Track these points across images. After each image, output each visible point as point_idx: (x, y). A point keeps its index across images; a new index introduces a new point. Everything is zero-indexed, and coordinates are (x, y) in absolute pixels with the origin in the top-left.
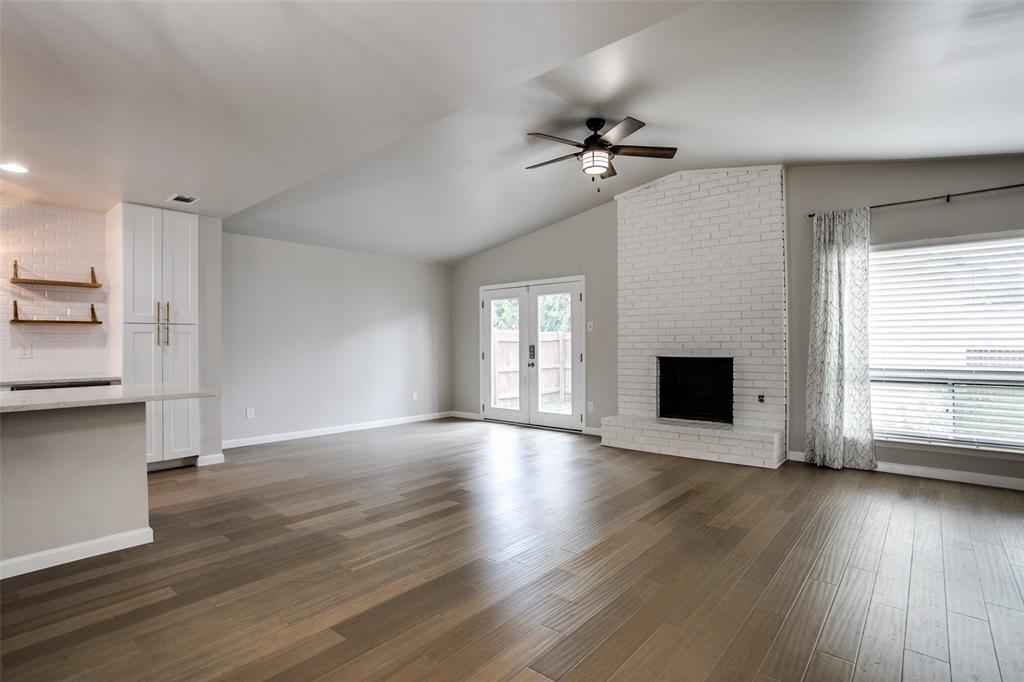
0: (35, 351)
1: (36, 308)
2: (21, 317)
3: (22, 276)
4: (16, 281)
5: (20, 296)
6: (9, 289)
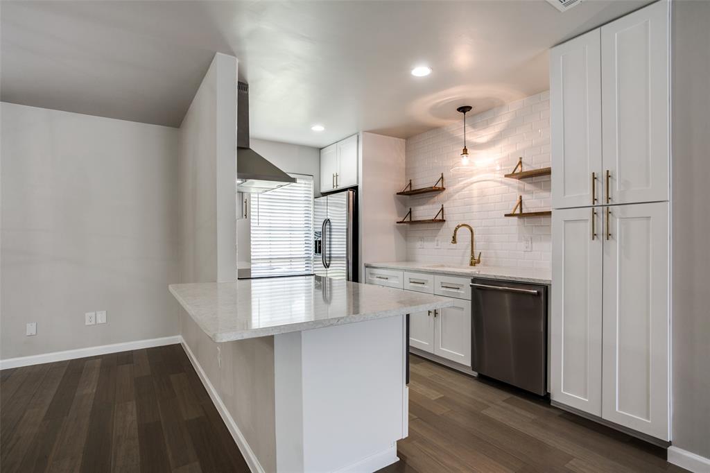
0: (534, 244)
2: (523, 211)
4: (519, 174)
5: (524, 191)
6: (517, 185)
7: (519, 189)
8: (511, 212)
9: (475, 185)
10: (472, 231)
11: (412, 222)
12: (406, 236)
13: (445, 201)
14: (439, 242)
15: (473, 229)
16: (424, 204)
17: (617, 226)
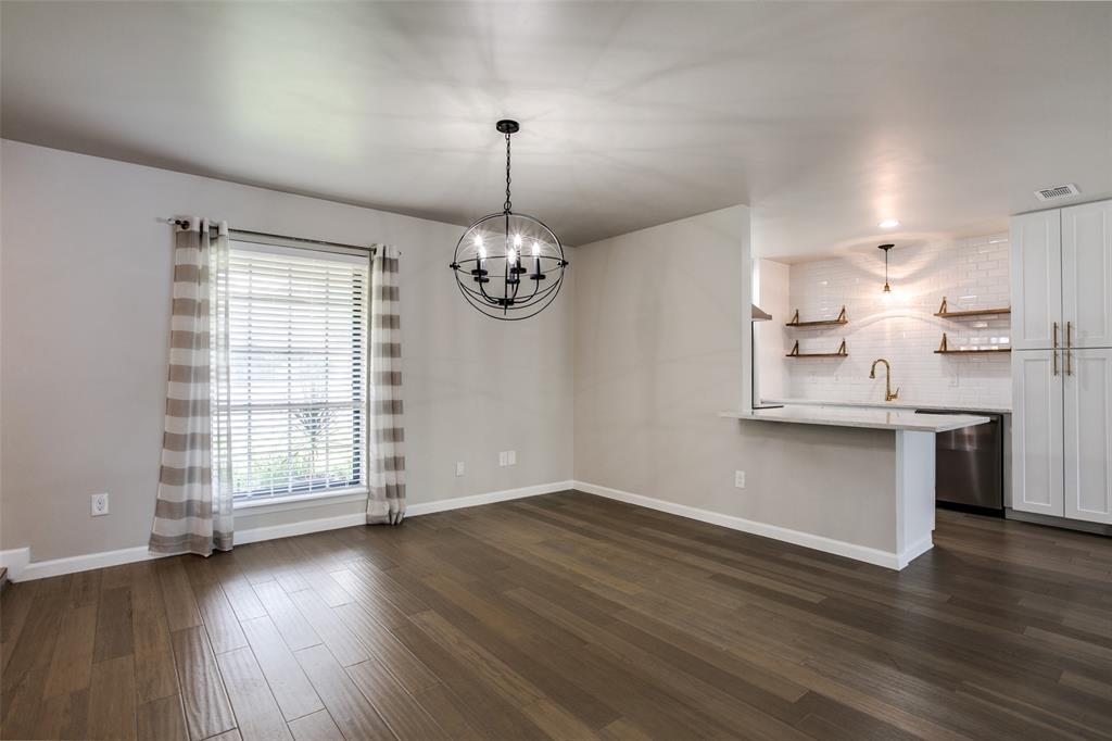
0: (961, 380)
1: (963, 339)
2: (949, 349)
3: (951, 309)
4: (944, 314)
5: (949, 329)
6: (940, 323)
7: (942, 326)
8: (938, 349)
9: (887, 320)
10: (888, 367)
11: (798, 355)
12: (790, 370)
13: (847, 335)
14: (839, 378)
15: (890, 364)
16: (816, 336)
17: (1076, 365)
